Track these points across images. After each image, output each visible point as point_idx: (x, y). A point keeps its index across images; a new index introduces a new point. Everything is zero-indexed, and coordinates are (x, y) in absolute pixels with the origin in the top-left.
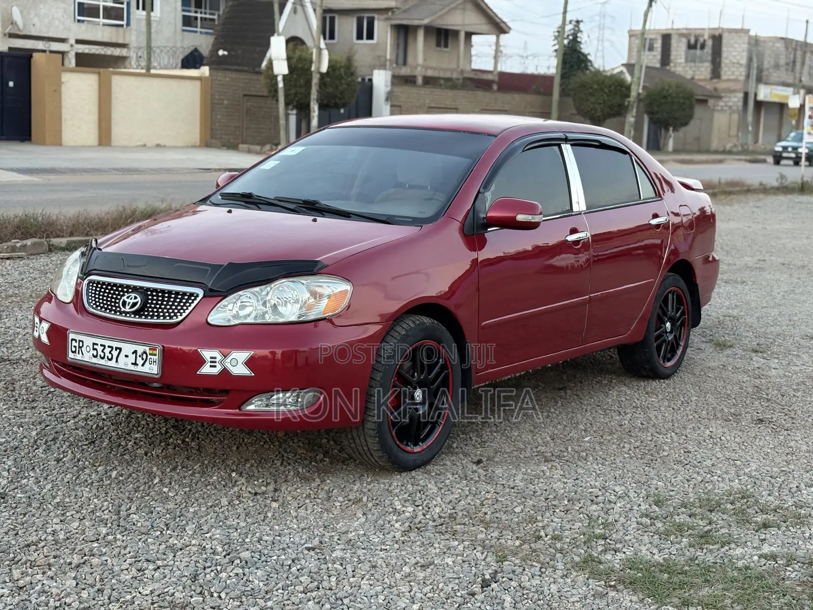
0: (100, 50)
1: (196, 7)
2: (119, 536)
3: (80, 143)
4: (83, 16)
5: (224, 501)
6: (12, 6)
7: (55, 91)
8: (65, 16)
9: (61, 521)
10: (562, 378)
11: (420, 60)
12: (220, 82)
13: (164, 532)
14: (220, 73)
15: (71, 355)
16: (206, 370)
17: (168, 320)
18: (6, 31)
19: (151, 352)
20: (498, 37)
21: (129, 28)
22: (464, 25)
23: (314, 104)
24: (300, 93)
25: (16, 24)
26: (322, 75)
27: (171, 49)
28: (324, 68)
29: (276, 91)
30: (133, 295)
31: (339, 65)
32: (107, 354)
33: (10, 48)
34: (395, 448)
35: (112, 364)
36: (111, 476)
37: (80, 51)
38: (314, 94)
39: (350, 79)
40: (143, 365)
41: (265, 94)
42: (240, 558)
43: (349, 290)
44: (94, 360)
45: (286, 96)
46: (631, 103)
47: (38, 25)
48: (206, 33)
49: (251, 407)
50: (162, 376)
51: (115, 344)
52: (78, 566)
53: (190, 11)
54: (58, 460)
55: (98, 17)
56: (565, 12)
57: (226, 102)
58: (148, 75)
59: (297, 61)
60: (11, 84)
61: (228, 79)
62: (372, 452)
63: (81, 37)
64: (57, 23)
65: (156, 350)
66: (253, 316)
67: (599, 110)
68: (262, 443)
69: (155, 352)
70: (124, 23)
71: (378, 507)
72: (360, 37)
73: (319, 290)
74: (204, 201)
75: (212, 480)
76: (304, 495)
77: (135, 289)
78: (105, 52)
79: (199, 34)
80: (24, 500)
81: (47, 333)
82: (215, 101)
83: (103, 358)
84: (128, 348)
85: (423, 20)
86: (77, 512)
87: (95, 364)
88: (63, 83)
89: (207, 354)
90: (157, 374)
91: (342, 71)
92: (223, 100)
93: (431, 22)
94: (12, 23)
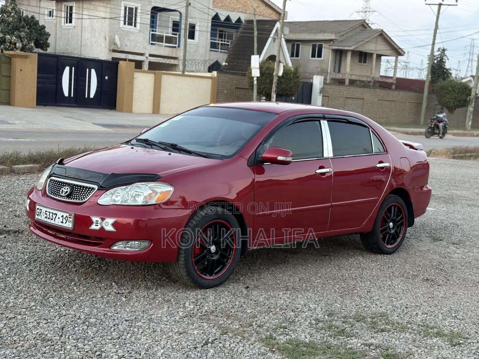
0: (162, 60)
1: (219, 38)
2: (38, 307)
3: (143, 111)
4: (155, 41)
5: (99, 296)
6: (115, 35)
7: (130, 82)
8: (144, 41)
9: (15, 298)
10: (329, 250)
11: (348, 70)
12: (223, 80)
13: (61, 307)
14: (223, 75)
15: (37, 217)
16: (93, 227)
17: (80, 201)
18: (111, 49)
19: (69, 216)
20: (397, 57)
21: (179, 48)
22: (376, 50)
23: (274, 94)
24: (266, 88)
25: (116, 44)
26: (279, 77)
27: (201, 61)
28: (281, 74)
29: (253, 86)
30: (67, 187)
31: (290, 72)
32: (51, 217)
33: (113, 58)
34: (196, 276)
35: (53, 222)
36: (52, 280)
37: (152, 61)
38: (274, 89)
39: (296, 80)
40: (65, 223)
41: (247, 87)
42: (89, 321)
43: (172, 190)
44: (46, 220)
45: (258, 89)
46: (472, 99)
47: (129, 45)
48: (224, 52)
49: (115, 248)
50: (73, 229)
51: (55, 212)
52: (11, 319)
53: (216, 40)
54: (31, 270)
55: (163, 42)
56: (434, 44)
57: (225, 91)
58: (183, 75)
59: (266, 69)
60: (107, 78)
61: (227, 79)
62: (183, 277)
63: (152, 53)
64: (139, 45)
65: (71, 216)
66: (120, 201)
67: (452, 103)
68: (138, 270)
69: (71, 217)
70: (177, 46)
71: (177, 305)
72: (313, 56)
73: (156, 189)
74: (127, 143)
75: (101, 285)
76: (142, 296)
77: (69, 184)
78: (166, 62)
79: (219, 53)
80: (3, 287)
81: (29, 205)
82: (219, 91)
83: (49, 219)
84: (60, 214)
85: (351, 47)
86: (25, 295)
87: (46, 221)
88: (135, 78)
89: (94, 219)
90: (71, 228)
91: (292, 75)
92: (224, 90)
93: (355, 48)
94: (114, 44)
